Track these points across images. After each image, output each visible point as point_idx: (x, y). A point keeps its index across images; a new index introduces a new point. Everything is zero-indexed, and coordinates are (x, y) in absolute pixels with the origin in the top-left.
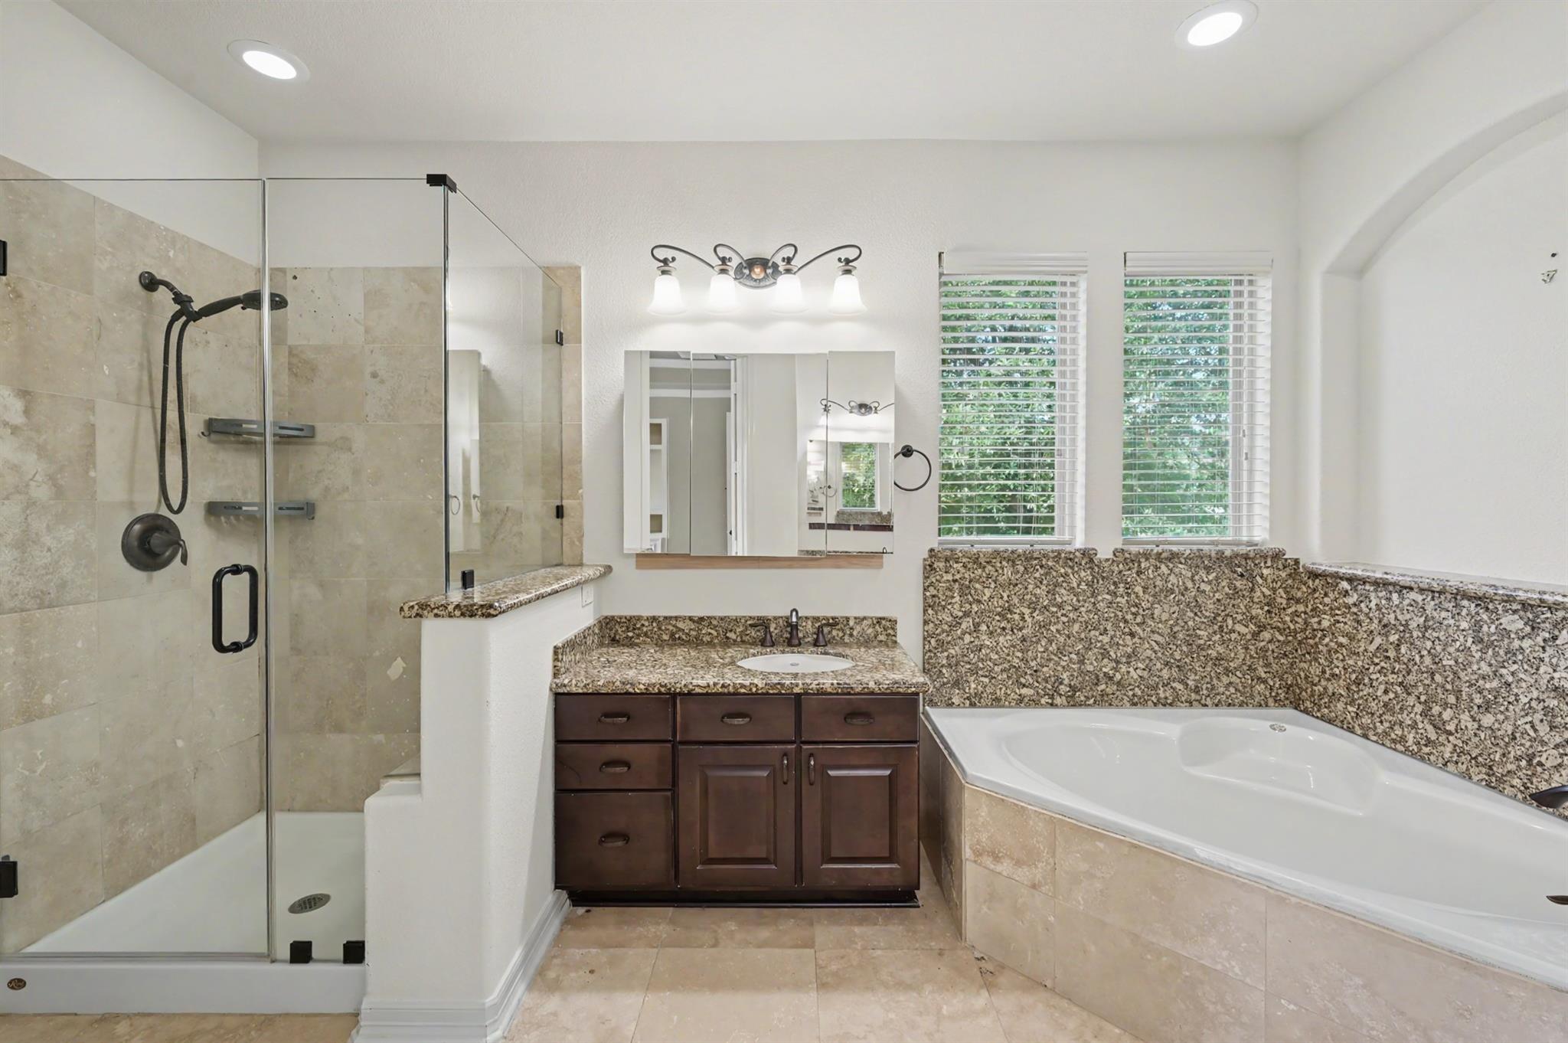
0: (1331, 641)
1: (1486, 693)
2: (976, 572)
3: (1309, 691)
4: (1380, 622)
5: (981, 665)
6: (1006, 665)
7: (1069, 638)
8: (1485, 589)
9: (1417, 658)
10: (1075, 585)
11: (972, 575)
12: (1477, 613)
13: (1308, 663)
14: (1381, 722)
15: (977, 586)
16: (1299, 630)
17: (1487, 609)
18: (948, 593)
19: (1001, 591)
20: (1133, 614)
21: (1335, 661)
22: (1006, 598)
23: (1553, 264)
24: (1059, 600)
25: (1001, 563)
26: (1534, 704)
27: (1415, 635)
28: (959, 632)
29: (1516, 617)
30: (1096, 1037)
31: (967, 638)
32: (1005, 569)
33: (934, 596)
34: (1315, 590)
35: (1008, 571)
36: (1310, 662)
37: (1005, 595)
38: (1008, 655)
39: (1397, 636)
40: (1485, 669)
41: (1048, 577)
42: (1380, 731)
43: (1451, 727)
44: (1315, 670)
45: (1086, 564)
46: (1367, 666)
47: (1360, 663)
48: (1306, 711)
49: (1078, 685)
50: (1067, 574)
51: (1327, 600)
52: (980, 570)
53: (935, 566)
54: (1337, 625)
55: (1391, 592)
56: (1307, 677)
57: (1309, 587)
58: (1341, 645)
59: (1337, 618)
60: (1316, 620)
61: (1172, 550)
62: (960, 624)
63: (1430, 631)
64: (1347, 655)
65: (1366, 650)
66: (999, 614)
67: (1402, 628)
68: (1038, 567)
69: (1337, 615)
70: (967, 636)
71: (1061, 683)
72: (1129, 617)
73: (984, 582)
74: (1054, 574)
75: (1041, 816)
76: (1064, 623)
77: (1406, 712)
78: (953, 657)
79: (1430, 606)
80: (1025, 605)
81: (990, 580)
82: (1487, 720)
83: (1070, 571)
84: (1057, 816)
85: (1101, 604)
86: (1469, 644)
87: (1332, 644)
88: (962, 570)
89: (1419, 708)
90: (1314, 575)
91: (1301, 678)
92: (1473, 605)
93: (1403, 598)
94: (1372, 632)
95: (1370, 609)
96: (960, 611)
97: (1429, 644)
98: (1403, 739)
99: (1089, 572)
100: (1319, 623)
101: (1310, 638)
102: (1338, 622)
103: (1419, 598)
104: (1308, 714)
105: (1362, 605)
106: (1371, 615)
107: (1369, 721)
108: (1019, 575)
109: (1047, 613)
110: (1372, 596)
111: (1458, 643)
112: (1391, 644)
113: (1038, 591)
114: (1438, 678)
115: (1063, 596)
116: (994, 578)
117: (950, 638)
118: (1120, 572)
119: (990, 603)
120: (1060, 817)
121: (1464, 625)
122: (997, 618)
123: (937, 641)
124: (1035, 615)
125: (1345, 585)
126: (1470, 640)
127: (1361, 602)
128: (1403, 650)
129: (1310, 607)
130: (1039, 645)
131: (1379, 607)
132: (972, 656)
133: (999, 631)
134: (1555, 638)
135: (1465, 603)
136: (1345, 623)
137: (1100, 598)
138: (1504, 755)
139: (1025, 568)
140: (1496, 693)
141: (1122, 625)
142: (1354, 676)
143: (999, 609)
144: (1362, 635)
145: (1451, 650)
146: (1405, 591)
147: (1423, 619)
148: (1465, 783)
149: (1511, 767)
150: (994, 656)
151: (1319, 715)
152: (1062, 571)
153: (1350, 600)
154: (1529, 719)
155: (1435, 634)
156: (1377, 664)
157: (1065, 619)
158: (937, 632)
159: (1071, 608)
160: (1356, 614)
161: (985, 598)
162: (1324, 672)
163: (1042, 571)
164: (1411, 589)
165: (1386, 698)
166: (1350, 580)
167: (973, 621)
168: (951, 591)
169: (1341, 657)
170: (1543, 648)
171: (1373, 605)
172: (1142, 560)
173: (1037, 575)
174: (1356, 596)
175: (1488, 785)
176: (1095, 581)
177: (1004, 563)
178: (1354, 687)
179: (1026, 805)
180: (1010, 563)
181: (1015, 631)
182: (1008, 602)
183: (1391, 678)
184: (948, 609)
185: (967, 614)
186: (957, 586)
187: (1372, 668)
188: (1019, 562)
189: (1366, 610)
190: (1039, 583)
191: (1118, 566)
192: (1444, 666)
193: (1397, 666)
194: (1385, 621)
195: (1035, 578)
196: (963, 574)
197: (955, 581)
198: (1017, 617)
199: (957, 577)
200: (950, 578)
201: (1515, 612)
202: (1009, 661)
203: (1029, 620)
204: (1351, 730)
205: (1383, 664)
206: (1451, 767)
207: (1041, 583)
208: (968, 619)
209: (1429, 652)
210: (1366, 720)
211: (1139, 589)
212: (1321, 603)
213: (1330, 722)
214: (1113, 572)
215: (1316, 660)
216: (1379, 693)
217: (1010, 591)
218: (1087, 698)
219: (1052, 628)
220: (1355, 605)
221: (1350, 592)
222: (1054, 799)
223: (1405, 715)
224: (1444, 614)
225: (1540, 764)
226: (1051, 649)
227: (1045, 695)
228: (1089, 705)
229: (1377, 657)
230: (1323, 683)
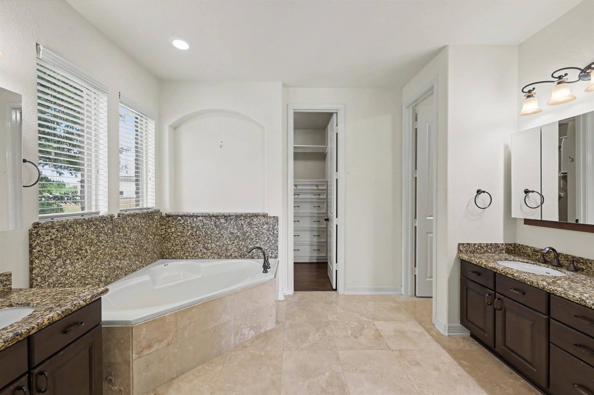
0: (175, 235)
1: (217, 238)
2: (64, 232)
3: (167, 252)
4: (191, 226)
5: (67, 282)
6: (79, 278)
7: (105, 255)
8: (218, 214)
9: (201, 234)
10: (106, 231)
11: (62, 234)
12: (215, 220)
13: (167, 244)
14: (192, 253)
15: (65, 240)
16: (163, 234)
17: (218, 219)
18: (48, 247)
19: (76, 240)
20: (125, 239)
21: (177, 241)
22: (79, 243)
23: (221, 144)
24: (101, 239)
25: (76, 226)
26: (227, 237)
27: (201, 228)
28: (55, 268)
29: (223, 219)
30: (199, 372)
31: (60, 270)
32: (78, 228)
33: (39, 251)
34: (169, 221)
35: (79, 230)
36: (167, 243)
37: (78, 242)
38: (80, 272)
39: (196, 229)
40: (217, 232)
41: (97, 230)
42: (191, 255)
43: (209, 248)
44: (170, 244)
45: (110, 221)
46: (187, 239)
47: (185, 239)
48: (166, 258)
49: (108, 275)
50: (103, 227)
51: (173, 223)
52: (66, 231)
53: (40, 233)
54: (177, 230)
55: (194, 218)
56: (166, 248)
57: (167, 220)
58: (179, 235)
59: (177, 228)
60: (170, 230)
61: (136, 213)
62: (55, 263)
63: (204, 226)
64: (181, 238)
65: (187, 235)
66: (76, 252)
67: (197, 227)
68: (92, 225)
69: (177, 227)
70: (59, 269)
71: (102, 277)
72: (124, 240)
73: (68, 237)
74: (99, 227)
75: (172, 315)
76: (103, 249)
77: (198, 248)
78: (51, 284)
79: (204, 221)
80: (87, 245)
81: (71, 236)
82: (218, 243)
83: (105, 225)
84: (178, 311)
85: (115, 237)
86: (214, 227)
87: (176, 236)
88: (56, 233)
89: (202, 246)
90: (168, 216)
91: (164, 249)
92: (214, 218)
93: (197, 219)
94: (188, 229)
95: (188, 223)
96: (55, 256)
97: (204, 229)
98: (198, 255)
99: (111, 225)
100: (171, 230)
101: (168, 236)
102: (177, 229)
103: (201, 218)
104: (168, 259)
105: (185, 223)
106: (188, 225)
107: (188, 254)
108: (85, 230)
109: (96, 246)
110: (188, 220)
111: (211, 228)
112: (194, 231)
113: (92, 237)
114: (207, 237)
115: (103, 237)
116: (73, 234)
117: (49, 273)
118: (121, 223)
119: (71, 248)
120: (179, 310)
121: (212, 223)
122: (75, 254)
123: (41, 278)
124: (91, 248)
125: (180, 218)
126: (214, 226)
127: (185, 222)
128: (197, 233)
129: (167, 226)
130: (94, 263)
131: (190, 223)
132: (62, 279)
133: (76, 261)
134: (230, 222)
135: (213, 218)
136: (180, 229)
137: (115, 235)
138: (221, 250)
139: (87, 227)
140: (219, 237)
141: (122, 244)
142: (183, 243)
143: (75, 250)
144: (185, 231)
145: (210, 230)
146: (198, 217)
147: (203, 223)
148: (214, 260)
149: (223, 252)
150: (73, 275)
151: (171, 258)
152: (102, 225)
153: (181, 222)
154: (226, 240)
155: (206, 227)
156: (190, 238)
157: (103, 247)
158: (42, 272)
159: (105, 242)
160: (183, 226)
161: (69, 245)
162: (173, 244)
163: (94, 227)
164: (199, 216)
165: (193, 246)
166: (181, 216)
167: (63, 260)
168: (49, 245)
169: (179, 239)
170: (228, 225)
171: (188, 222)
172: (127, 217)
173: (92, 229)
174: (183, 221)
175: (218, 258)
176: (113, 228)
177: (78, 226)
178: (183, 246)
179: (164, 315)
180: (81, 225)
181: (83, 258)
182: (79, 245)
183: (194, 240)
184: (48, 257)
185: (59, 257)
186: (53, 242)
187: (188, 239)
188: (85, 224)
189: (186, 224)
190: (93, 233)
191: (120, 221)
192: (208, 234)
193: (196, 237)
194: (192, 226)
195: (92, 231)
196: (57, 234)
197: (52, 240)
198: (84, 251)
199: (53, 237)
200: (49, 238)
201: (223, 218)
202: (81, 275)
203: (89, 252)
204: (182, 258)
205: (192, 238)
206: (210, 257)
207: (94, 233)
208: (59, 260)
209: (204, 231)
210: (187, 254)
211: (126, 229)
212: (171, 224)
213: (175, 258)
214: (119, 223)
215: (170, 242)
216: (191, 246)
217: (81, 239)
218: (111, 279)
219: (98, 253)
220: (183, 223)
221: (181, 220)
222: (161, 310)
223: (198, 249)
224: (208, 221)
225: (228, 249)
226: (98, 262)
227: (96, 285)
228: (112, 282)
229: (190, 236)
230: (172, 248)
